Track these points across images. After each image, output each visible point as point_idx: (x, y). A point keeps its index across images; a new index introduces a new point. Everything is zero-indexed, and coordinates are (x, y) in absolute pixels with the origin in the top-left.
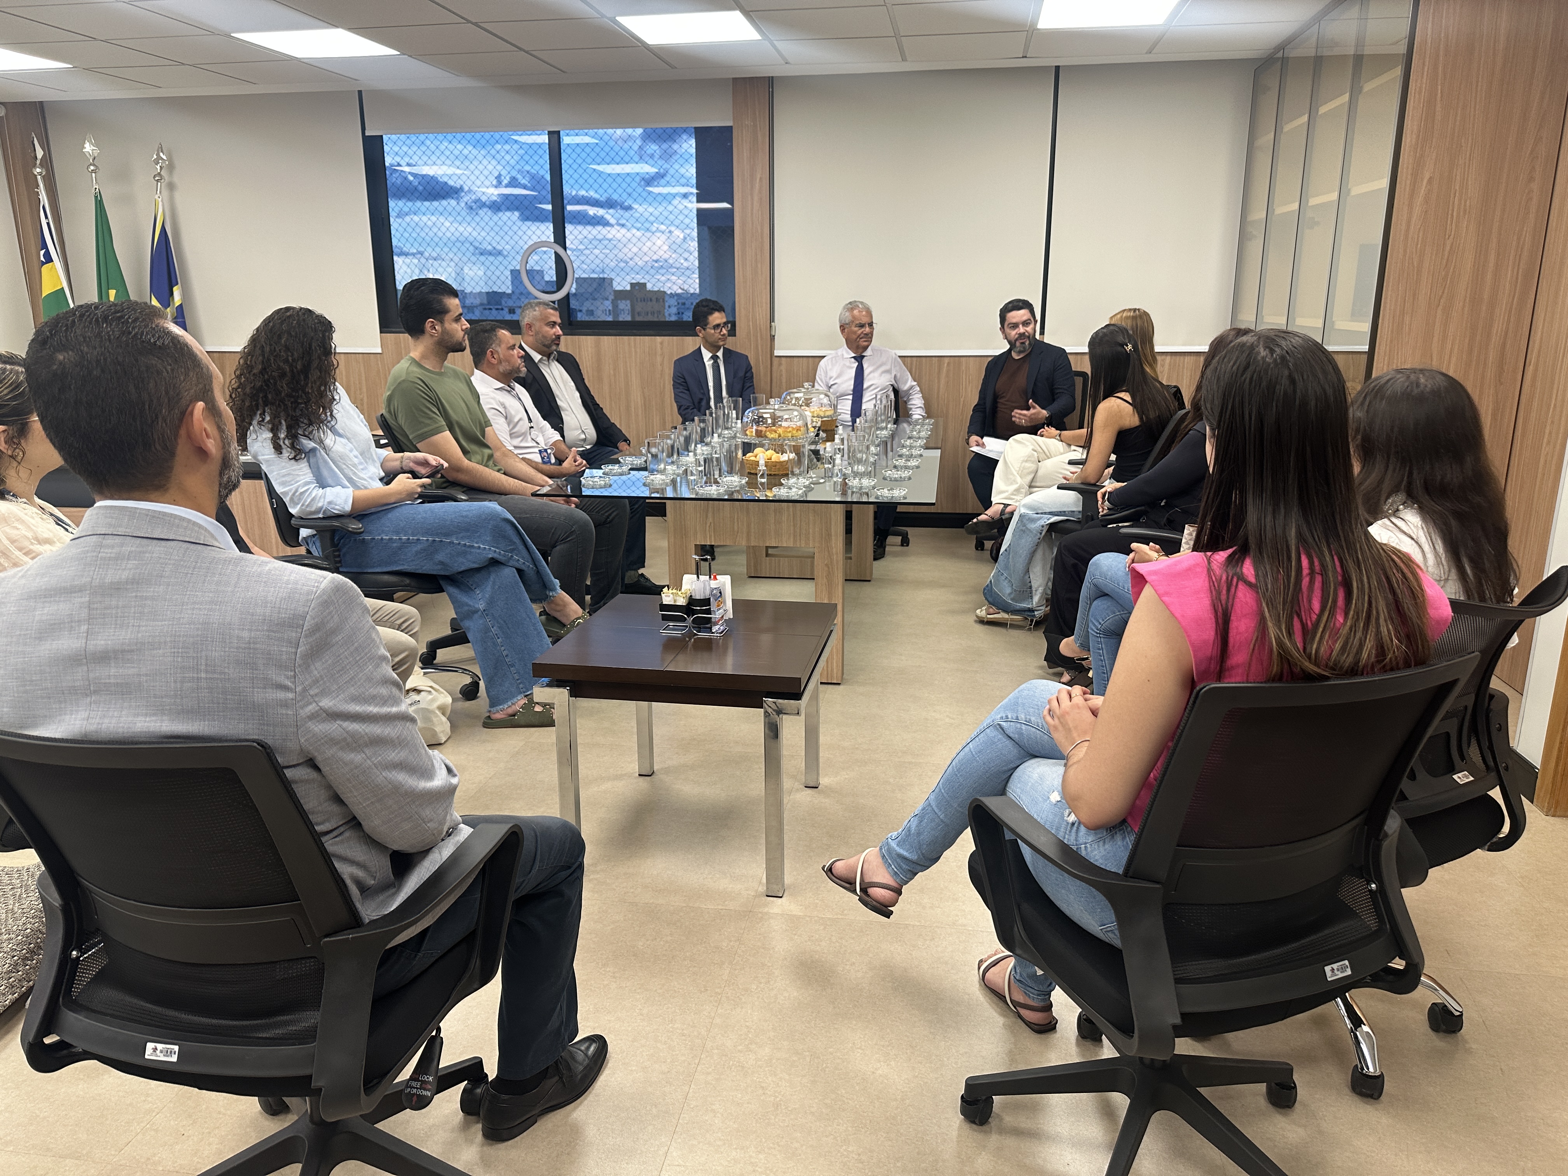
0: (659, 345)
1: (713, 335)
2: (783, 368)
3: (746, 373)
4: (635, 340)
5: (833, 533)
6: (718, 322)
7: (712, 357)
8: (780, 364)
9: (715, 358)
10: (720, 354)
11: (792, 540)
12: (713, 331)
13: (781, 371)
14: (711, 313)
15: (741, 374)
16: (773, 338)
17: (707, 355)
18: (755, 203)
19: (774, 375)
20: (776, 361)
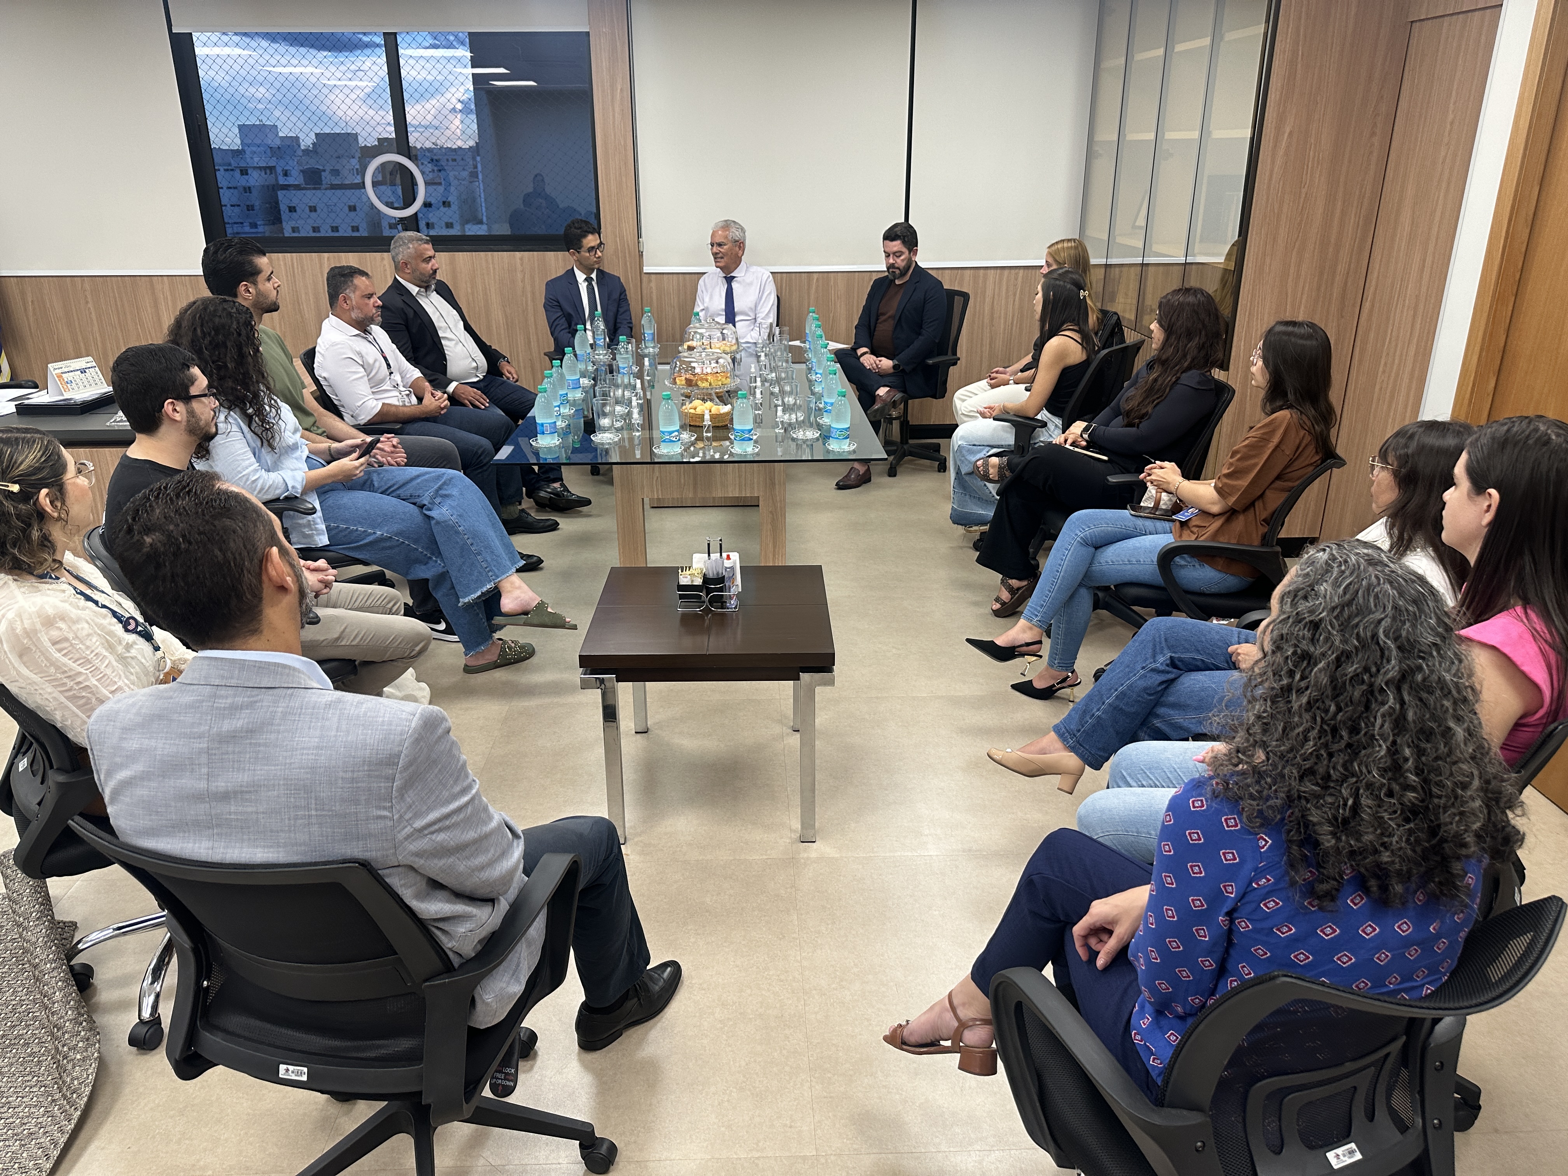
0: (518, 261)
1: (588, 258)
2: (653, 285)
3: (621, 294)
4: (493, 256)
5: (777, 482)
6: (592, 244)
7: (586, 279)
8: (650, 281)
9: (589, 280)
10: (594, 276)
11: (737, 490)
12: (588, 254)
13: (651, 288)
14: (585, 236)
15: (616, 296)
16: (641, 254)
17: (580, 276)
18: (616, 115)
19: (644, 292)
20: (645, 278)
